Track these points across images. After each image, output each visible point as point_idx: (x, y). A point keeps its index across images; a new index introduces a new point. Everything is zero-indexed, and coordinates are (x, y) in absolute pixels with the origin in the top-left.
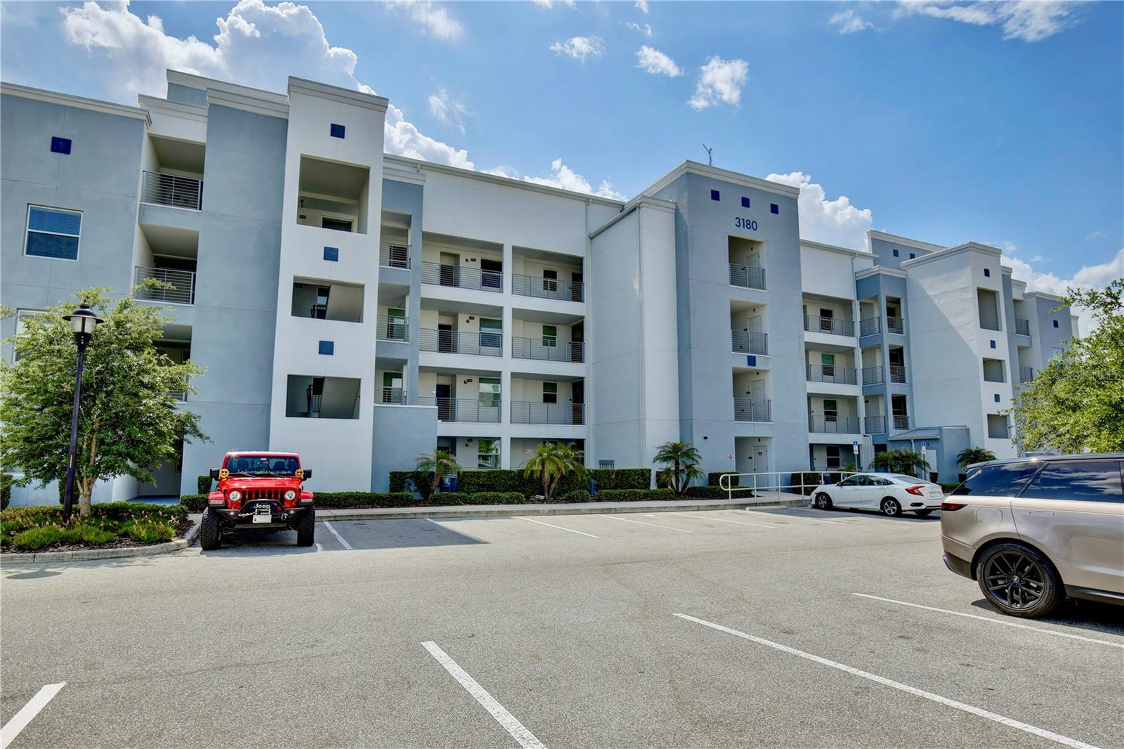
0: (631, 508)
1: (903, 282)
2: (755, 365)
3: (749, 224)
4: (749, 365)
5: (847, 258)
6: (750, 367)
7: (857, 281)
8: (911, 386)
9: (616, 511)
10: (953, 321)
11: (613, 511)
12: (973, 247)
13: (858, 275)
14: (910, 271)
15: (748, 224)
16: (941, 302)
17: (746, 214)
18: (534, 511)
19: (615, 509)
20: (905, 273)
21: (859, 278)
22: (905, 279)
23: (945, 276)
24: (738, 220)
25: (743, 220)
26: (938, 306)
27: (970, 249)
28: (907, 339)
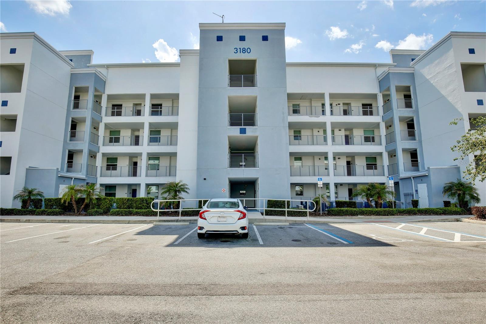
0: (79, 221)
1: (412, 76)
2: (245, 133)
3: (245, 50)
4: (240, 133)
5: (372, 70)
6: (242, 135)
7: (379, 82)
8: (420, 142)
9: (69, 222)
10: (443, 92)
11: (67, 222)
12: (454, 35)
13: (379, 78)
14: (416, 67)
15: (243, 50)
16: (436, 81)
17: (243, 45)
18: (17, 220)
19: (68, 221)
20: (413, 69)
21: (380, 80)
22: (413, 73)
23: (437, 62)
24: (236, 49)
25: (240, 48)
26: (434, 84)
27: (452, 36)
28: (417, 112)
